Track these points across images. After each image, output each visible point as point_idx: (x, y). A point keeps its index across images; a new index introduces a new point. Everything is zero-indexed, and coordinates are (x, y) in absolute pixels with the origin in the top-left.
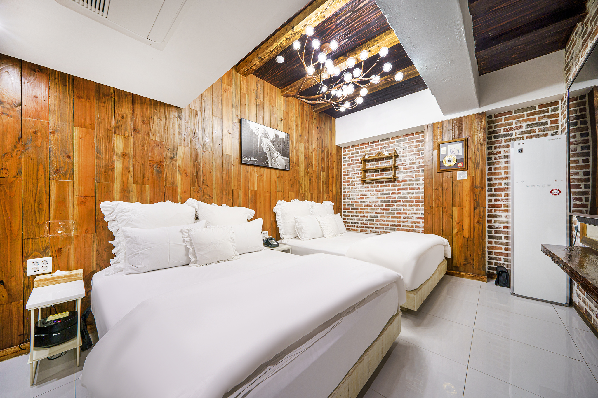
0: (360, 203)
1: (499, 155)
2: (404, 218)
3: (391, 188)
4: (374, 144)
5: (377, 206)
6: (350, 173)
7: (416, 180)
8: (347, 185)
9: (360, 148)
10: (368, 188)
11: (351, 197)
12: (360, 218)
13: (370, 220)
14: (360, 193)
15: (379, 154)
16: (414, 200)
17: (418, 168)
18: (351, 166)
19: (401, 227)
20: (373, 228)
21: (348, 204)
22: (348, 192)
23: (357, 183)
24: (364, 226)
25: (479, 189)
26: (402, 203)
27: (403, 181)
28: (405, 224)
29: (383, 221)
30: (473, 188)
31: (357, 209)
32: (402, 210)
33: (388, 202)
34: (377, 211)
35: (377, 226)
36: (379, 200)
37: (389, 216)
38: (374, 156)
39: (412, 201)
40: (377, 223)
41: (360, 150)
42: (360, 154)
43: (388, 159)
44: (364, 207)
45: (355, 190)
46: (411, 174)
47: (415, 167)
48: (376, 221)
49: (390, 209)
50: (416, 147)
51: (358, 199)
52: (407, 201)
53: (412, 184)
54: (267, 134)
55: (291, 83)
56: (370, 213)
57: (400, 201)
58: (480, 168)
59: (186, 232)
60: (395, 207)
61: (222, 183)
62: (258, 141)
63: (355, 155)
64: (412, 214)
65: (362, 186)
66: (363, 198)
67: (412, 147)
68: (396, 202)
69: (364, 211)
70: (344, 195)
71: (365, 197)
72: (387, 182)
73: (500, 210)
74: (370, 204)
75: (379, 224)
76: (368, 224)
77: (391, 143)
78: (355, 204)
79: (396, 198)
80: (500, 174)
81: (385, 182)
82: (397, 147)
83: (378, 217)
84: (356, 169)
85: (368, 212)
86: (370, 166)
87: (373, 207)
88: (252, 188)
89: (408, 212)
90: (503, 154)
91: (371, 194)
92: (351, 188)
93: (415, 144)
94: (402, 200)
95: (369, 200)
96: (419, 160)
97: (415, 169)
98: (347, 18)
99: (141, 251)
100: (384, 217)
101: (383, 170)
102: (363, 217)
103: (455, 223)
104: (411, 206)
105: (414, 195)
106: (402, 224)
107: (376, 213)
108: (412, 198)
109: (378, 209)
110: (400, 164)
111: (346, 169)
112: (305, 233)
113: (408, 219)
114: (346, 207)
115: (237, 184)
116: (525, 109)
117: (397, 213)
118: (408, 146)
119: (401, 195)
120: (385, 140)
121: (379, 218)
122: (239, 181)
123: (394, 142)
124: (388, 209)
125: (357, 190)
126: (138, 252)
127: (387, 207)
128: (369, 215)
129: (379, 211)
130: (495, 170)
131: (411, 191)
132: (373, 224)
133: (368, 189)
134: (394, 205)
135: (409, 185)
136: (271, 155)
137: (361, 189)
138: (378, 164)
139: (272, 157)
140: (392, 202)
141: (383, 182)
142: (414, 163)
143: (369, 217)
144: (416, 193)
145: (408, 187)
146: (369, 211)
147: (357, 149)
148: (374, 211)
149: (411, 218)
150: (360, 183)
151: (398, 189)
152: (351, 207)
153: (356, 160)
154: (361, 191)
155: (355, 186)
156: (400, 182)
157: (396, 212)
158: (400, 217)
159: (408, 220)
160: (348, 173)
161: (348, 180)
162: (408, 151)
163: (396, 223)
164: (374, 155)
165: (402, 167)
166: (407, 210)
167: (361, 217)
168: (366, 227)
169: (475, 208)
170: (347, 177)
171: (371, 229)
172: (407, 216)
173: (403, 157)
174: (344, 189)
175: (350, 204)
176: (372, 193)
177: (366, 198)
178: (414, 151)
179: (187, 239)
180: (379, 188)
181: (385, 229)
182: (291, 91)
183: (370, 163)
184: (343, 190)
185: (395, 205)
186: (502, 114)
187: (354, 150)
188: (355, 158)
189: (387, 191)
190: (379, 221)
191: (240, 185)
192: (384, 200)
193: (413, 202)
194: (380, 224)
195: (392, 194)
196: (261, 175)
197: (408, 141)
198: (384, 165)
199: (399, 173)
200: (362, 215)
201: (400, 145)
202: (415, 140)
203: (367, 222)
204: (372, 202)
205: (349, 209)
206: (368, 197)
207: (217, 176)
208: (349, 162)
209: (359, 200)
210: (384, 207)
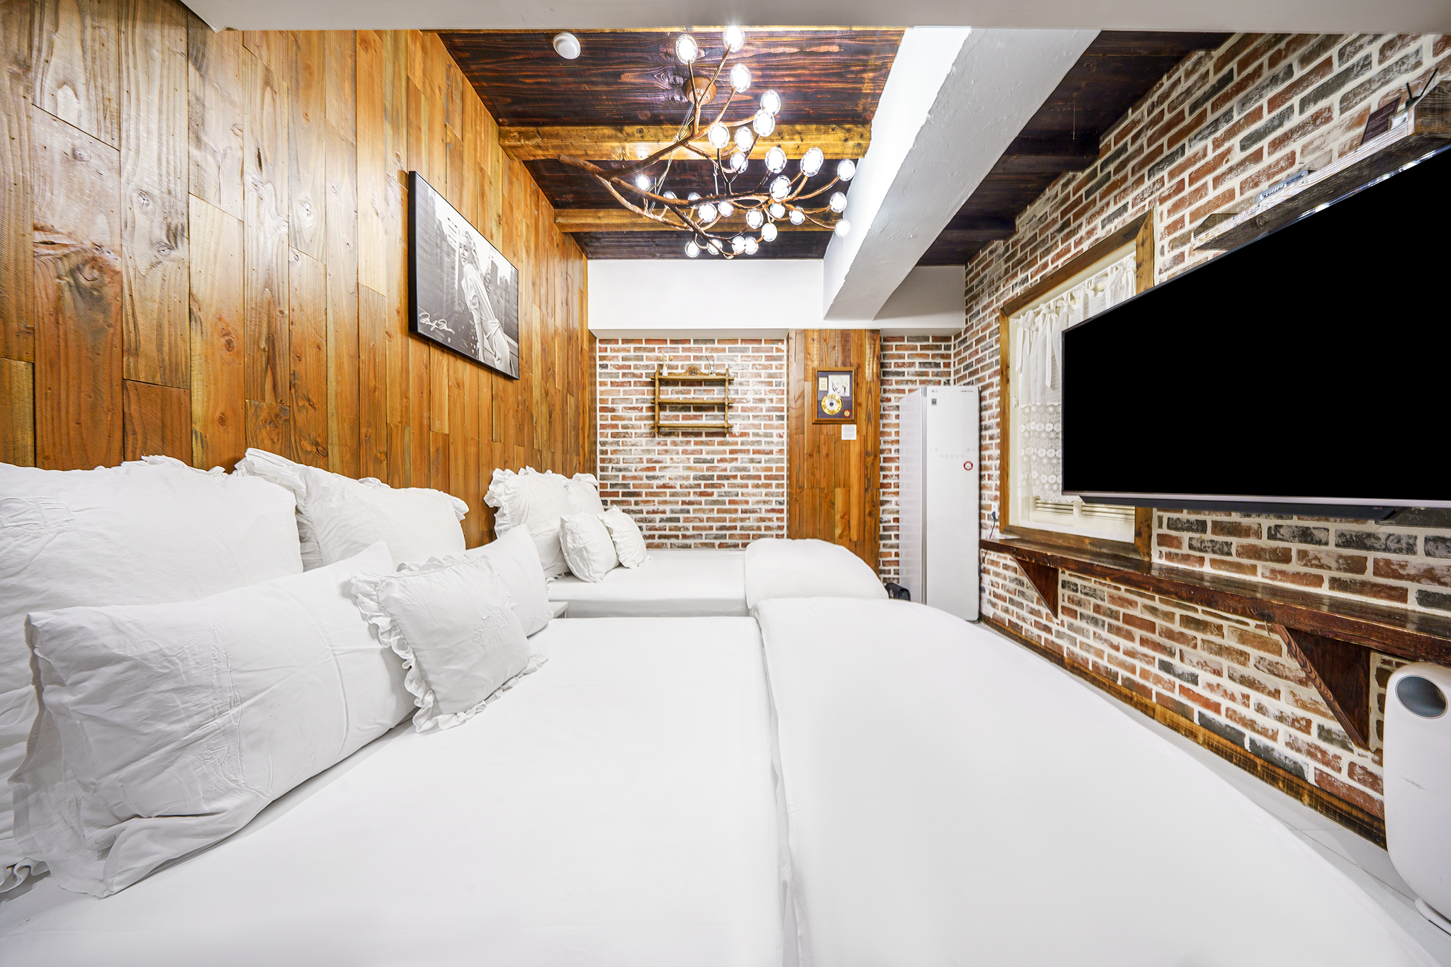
0: (645, 481)
1: (889, 404)
2: (744, 512)
3: (716, 447)
4: (680, 346)
5: (686, 487)
6: (620, 406)
7: (766, 435)
8: (609, 435)
9: (645, 349)
10: (666, 445)
11: (621, 465)
12: (645, 515)
13: (670, 520)
14: (645, 457)
15: (692, 370)
16: (763, 474)
17: (768, 410)
18: (622, 389)
19: (738, 532)
20: (677, 537)
21: (614, 482)
22: (614, 452)
23: (638, 431)
24: (657, 533)
25: (872, 457)
26: (739, 481)
27: (742, 435)
28: (746, 524)
29: (701, 520)
30: (863, 455)
31: (638, 494)
32: (740, 494)
33: (711, 477)
34: (687, 499)
35: (688, 533)
36: (692, 474)
37: (713, 509)
38: (680, 374)
39: (759, 477)
40: (686, 524)
41: (645, 354)
42: (645, 362)
43: (710, 385)
44: (655, 490)
45: (633, 448)
46: (756, 422)
47: (764, 410)
48: (684, 522)
49: (715, 494)
50: (766, 367)
51: (642, 470)
52: (749, 477)
53: (759, 443)
54: (474, 253)
55: (544, 124)
56: (671, 502)
57: (735, 477)
58: (873, 422)
59: (368, 595)
60: (726, 489)
61: (355, 396)
62: (453, 268)
63: (632, 363)
64: (758, 502)
65: (651, 441)
66: (653, 469)
67: (758, 366)
68: (727, 478)
69: (656, 499)
70: (603, 461)
71: (658, 466)
72: (708, 434)
73: (889, 493)
74: (672, 483)
75: (691, 528)
76: (665, 530)
77: (716, 350)
78: (631, 482)
79: (728, 470)
80: (889, 434)
81: (704, 435)
82: (730, 363)
83: (688, 512)
84: (634, 397)
85: (665, 502)
86: (669, 394)
87: (678, 489)
88: (437, 426)
89: (751, 499)
90: (893, 403)
91: (671, 459)
92: (621, 444)
93: (763, 362)
94: (739, 474)
95: (667, 474)
96: (771, 396)
97: (764, 413)
98: (783, 54)
99: (213, 724)
100: (703, 511)
101: (700, 407)
102: (654, 512)
103: (838, 517)
104: (757, 486)
105: (763, 465)
106: (739, 524)
107: (684, 503)
108: (758, 470)
109: (689, 493)
110: (735, 399)
111: (609, 394)
112: (594, 561)
113: (750, 512)
114: (609, 490)
115: (398, 406)
116: (918, 339)
117: (730, 502)
118: (751, 364)
119: (738, 464)
120: (705, 341)
121: (691, 515)
122: (405, 395)
123: (724, 350)
124: (711, 494)
125: (639, 448)
126: (198, 732)
127: (709, 490)
128: (667, 508)
129: (692, 498)
130: (883, 427)
131: (757, 456)
132: (678, 529)
133: (665, 448)
134: (724, 486)
135: (753, 443)
136: (484, 322)
137: (648, 448)
138: (689, 392)
139: (484, 332)
140: (720, 477)
141: (699, 434)
142: (762, 400)
143: (668, 512)
144: (766, 461)
145: (751, 448)
146: (668, 498)
147: (639, 349)
148: (680, 499)
149: (757, 512)
150: (645, 431)
151: (732, 452)
152: (621, 491)
153: (634, 375)
154: (648, 451)
155: (633, 440)
156: (735, 436)
157: (727, 499)
158: (736, 511)
159: (751, 515)
160: (614, 406)
161: (614, 422)
162: (751, 373)
163: (728, 524)
164: (679, 371)
165: (740, 406)
166: (749, 495)
167: (648, 513)
168: (660, 537)
169: (866, 490)
170: (609, 414)
171: (673, 541)
172: (750, 507)
173: (741, 384)
174: (603, 444)
175: (620, 481)
176: (675, 457)
177: (661, 469)
178: (763, 376)
179: (383, 622)
180: (692, 447)
181: (704, 537)
182: (538, 147)
183: (670, 389)
184: (599, 447)
185: (726, 486)
186: (893, 339)
187: (629, 351)
188: (632, 370)
189: (708, 453)
190: (691, 521)
191: (407, 408)
192: (701, 474)
193: (760, 479)
194: (694, 528)
195: (718, 461)
196: (458, 384)
197: (750, 354)
198: (702, 396)
199: (733, 417)
200: (651, 508)
201: (735, 358)
202: (764, 354)
203: (662, 524)
204: (676, 479)
205: (616, 494)
206: (665, 467)
207: (339, 367)
208: (618, 377)
209: (645, 474)
210: (703, 489)
